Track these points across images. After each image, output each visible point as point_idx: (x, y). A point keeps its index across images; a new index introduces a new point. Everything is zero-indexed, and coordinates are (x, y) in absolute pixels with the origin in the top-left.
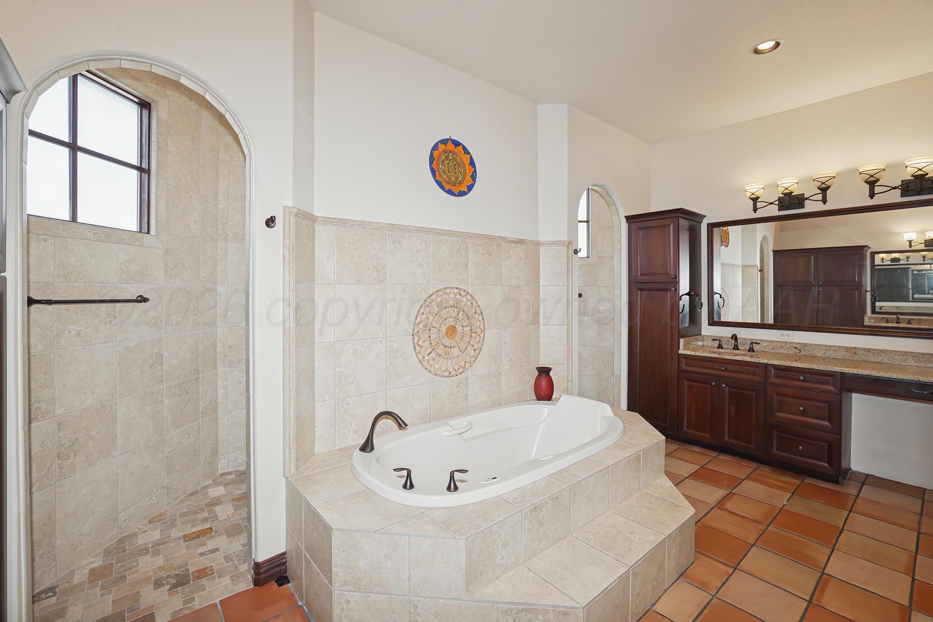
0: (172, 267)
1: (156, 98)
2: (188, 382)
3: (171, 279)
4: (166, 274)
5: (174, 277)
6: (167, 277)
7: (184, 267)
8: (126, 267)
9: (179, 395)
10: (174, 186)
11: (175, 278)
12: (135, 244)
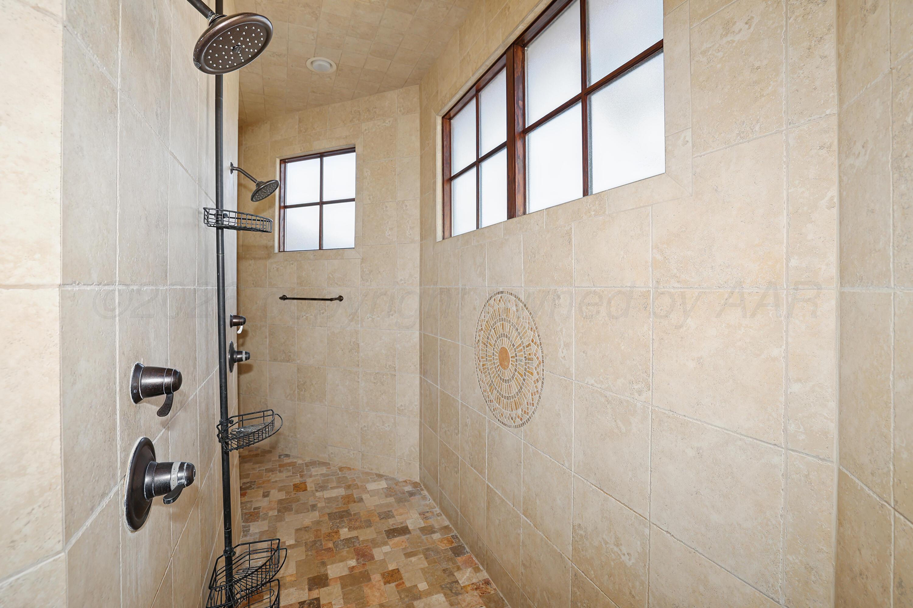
0: (368, 272)
1: (353, 142)
2: (384, 375)
3: (367, 283)
4: (363, 279)
5: (369, 281)
6: (364, 281)
7: (379, 272)
8: (332, 275)
9: (374, 383)
10: (370, 204)
11: (371, 281)
12: (338, 258)
